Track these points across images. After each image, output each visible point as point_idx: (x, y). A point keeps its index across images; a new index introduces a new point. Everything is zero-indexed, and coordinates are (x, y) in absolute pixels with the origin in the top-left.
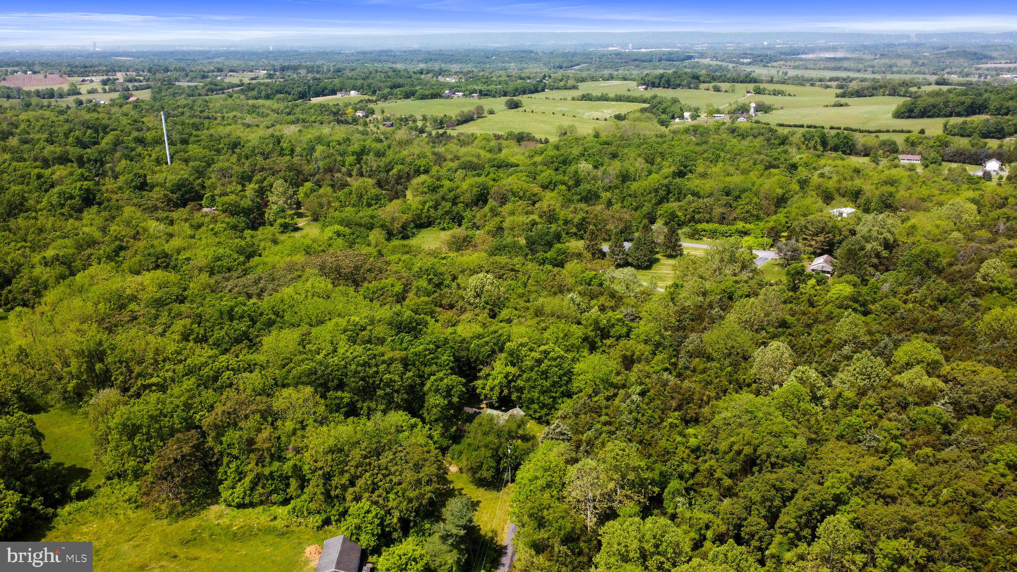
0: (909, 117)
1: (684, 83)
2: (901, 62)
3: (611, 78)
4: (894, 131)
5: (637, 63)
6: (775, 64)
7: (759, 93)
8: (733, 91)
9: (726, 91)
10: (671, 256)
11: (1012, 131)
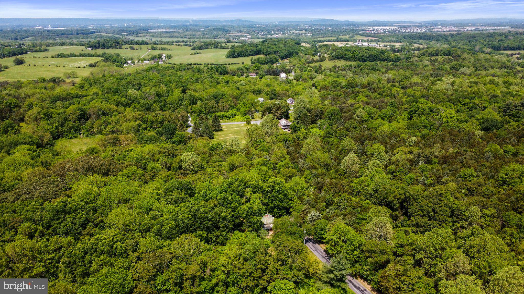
0: (233, 57)
1: (113, 45)
2: (197, 33)
3: (63, 44)
4: (232, 64)
5: (66, 35)
6: (140, 35)
7: (154, 49)
8: (141, 49)
9: (137, 49)
10: (217, 131)
11: (275, 61)
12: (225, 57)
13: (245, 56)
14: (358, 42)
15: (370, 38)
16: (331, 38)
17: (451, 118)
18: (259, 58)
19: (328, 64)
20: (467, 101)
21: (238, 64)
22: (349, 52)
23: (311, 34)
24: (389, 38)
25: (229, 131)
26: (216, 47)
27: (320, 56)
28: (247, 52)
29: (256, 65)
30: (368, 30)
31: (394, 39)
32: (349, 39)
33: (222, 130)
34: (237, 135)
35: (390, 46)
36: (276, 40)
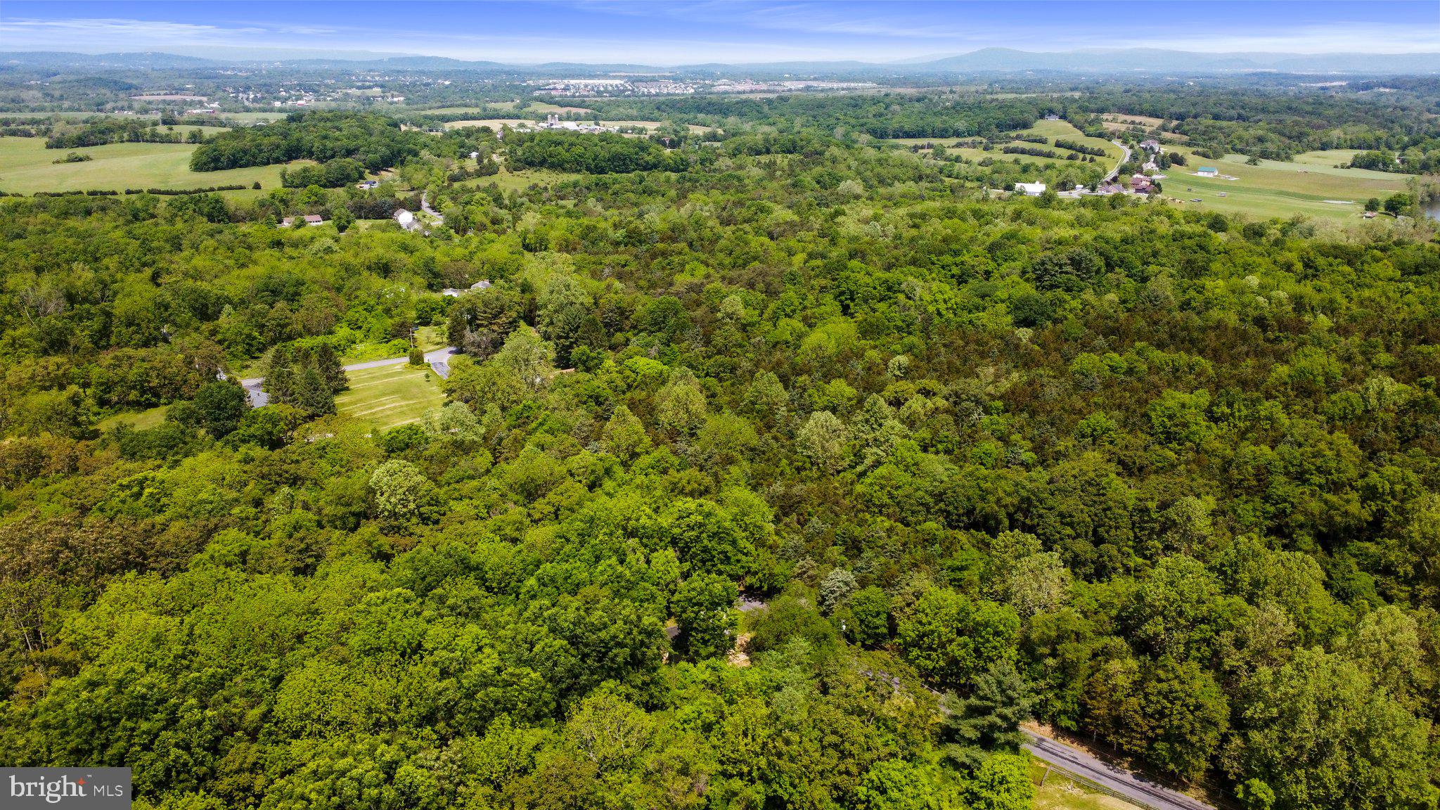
4: (229, 188)
10: (337, 392)
11: (357, 176)
12: (185, 168)
13: (254, 164)
14: (550, 121)
15: (574, 110)
16: (470, 111)
17: (945, 302)
18: (305, 170)
19: (512, 183)
20: (948, 259)
21: (241, 188)
22: (560, 148)
23: (402, 99)
24: (621, 110)
25: (370, 388)
26: (136, 138)
27: (480, 160)
28: (261, 151)
29: (311, 191)
30: (555, 89)
31: (634, 112)
32: (516, 112)
33: (347, 389)
34: (403, 398)
35: (633, 129)
36: (329, 115)
